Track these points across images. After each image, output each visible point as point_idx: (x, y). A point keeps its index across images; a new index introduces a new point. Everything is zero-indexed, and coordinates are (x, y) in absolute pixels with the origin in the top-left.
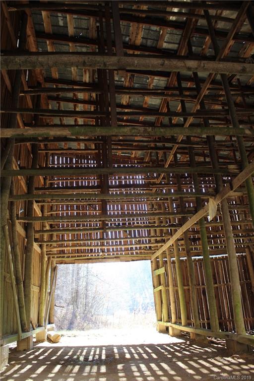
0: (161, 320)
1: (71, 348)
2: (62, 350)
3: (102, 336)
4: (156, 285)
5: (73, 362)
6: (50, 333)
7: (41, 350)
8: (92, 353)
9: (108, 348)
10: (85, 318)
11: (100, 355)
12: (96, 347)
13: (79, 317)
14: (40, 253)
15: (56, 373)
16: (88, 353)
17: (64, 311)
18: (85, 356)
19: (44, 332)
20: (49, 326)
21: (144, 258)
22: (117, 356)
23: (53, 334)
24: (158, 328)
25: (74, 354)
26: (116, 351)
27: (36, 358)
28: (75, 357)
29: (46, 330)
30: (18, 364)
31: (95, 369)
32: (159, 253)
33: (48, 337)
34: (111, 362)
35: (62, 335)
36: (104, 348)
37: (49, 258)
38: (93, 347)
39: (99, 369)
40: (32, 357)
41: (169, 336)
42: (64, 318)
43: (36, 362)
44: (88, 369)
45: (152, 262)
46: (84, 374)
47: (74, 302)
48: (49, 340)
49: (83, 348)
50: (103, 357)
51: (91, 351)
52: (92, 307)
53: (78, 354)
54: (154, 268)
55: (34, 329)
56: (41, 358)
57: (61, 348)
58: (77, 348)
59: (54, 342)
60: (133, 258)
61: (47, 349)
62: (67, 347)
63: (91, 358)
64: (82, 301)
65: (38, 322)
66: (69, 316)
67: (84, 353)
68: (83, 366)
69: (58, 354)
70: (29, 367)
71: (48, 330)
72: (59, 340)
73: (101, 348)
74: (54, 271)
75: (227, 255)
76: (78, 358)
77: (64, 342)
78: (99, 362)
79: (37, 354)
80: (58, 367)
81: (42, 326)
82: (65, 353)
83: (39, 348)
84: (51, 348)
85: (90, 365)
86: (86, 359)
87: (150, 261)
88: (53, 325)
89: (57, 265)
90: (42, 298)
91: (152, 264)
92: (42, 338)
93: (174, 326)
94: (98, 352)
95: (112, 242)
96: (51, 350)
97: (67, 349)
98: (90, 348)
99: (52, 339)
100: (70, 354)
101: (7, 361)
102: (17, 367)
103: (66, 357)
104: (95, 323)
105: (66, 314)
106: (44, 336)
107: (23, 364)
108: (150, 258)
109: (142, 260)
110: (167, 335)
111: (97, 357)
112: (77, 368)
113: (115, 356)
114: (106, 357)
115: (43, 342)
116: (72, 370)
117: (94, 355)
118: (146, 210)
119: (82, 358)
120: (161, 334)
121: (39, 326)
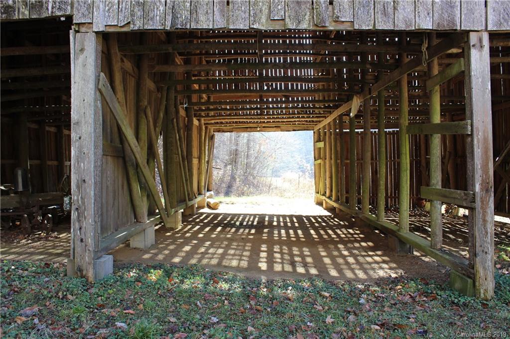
0: (318, 193)
1: (229, 215)
2: (222, 216)
3: (259, 205)
4: (316, 157)
5: (230, 225)
6: (209, 200)
7: (204, 215)
8: (246, 220)
9: (261, 216)
10: (246, 181)
11: (253, 222)
12: (251, 215)
13: (238, 180)
14: (198, 125)
15: (219, 232)
16: (243, 220)
17: (221, 172)
18: (240, 222)
19: (204, 200)
20: (208, 194)
21: (306, 128)
22: (266, 223)
23: (212, 201)
24: (316, 200)
25: (232, 219)
26: (267, 219)
27: (202, 221)
28: (233, 222)
29: (206, 198)
30: (190, 225)
31: (247, 231)
32: (321, 125)
33: (207, 204)
34: (260, 227)
35: (220, 202)
36: (257, 216)
37: (206, 128)
38: (248, 214)
39: (250, 231)
40: (198, 220)
41: (322, 209)
42: (222, 180)
43: (202, 224)
44: (241, 230)
45: (314, 133)
46: (238, 233)
47: (232, 161)
48: (209, 206)
49: (240, 215)
50: (255, 223)
51: (246, 218)
52: (254, 168)
53: (235, 220)
54: (316, 140)
55: (196, 198)
56: (206, 221)
57: (221, 214)
58: (235, 215)
59: (213, 209)
60: (295, 128)
61: (209, 215)
62: (226, 214)
63: (245, 223)
64: (242, 160)
65: (198, 191)
66: (227, 179)
67: (240, 220)
68: (238, 228)
69: (219, 219)
70: (198, 227)
71: (208, 198)
72: (218, 207)
73: (255, 216)
74: (212, 139)
75: (398, 129)
76: (235, 223)
77: (222, 210)
78: (251, 227)
79: (201, 218)
80: (219, 229)
81: (202, 194)
82: (224, 218)
83: (202, 214)
84: (212, 214)
85: (243, 228)
86: (241, 224)
87: (312, 131)
88: (212, 193)
89: (215, 133)
90: (202, 168)
91: (314, 135)
92: (203, 205)
93: (327, 200)
94: (251, 219)
95: (273, 112)
96: (212, 216)
97: (226, 216)
98: (245, 215)
99: (212, 206)
100: (228, 219)
101: (181, 222)
102: (189, 227)
103: (225, 222)
104: (256, 187)
105: (224, 175)
106: (204, 203)
107: (193, 225)
108: (312, 128)
109: (304, 130)
110: (321, 208)
111: (250, 223)
112: (233, 230)
113: (264, 223)
114: (257, 223)
115: (203, 208)
116: (230, 230)
117: (248, 221)
118: (312, 74)
119: (238, 223)
120: (318, 206)
121: (200, 194)
